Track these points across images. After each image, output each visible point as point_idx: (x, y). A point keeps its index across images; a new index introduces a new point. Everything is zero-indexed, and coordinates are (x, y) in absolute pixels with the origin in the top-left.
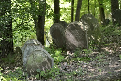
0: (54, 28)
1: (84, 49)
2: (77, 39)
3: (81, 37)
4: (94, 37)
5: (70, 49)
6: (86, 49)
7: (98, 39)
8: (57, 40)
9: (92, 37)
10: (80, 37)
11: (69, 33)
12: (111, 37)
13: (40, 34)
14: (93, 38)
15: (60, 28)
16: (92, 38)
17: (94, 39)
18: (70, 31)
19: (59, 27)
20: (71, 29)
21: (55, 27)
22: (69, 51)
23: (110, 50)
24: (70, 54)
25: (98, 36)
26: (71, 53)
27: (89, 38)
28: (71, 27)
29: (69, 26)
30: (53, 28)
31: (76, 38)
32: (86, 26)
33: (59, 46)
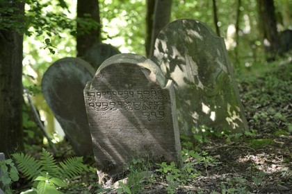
0: (59, 76)
1: (164, 164)
2: (136, 125)
3: (152, 117)
4: (212, 109)
5: (109, 163)
6: (173, 164)
7: (228, 119)
8: (74, 122)
9: (206, 109)
10: (145, 117)
11: (102, 98)
12: (286, 108)
13: (5, 100)
14: (209, 114)
15: (83, 73)
16: (204, 114)
17: (213, 116)
18: (105, 90)
19: (79, 71)
20: (110, 82)
21: (63, 73)
22: (104, 171)
23: (274, 166)
24: (109, 182)
25: (229, 107)
26: (114, 181)
27: (195, 115)
28: (107, 75)
29: (101, 72)
30: (56, 77)
31: (132, 121)
32: (181, 69)
33: (79, 145)
